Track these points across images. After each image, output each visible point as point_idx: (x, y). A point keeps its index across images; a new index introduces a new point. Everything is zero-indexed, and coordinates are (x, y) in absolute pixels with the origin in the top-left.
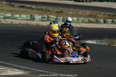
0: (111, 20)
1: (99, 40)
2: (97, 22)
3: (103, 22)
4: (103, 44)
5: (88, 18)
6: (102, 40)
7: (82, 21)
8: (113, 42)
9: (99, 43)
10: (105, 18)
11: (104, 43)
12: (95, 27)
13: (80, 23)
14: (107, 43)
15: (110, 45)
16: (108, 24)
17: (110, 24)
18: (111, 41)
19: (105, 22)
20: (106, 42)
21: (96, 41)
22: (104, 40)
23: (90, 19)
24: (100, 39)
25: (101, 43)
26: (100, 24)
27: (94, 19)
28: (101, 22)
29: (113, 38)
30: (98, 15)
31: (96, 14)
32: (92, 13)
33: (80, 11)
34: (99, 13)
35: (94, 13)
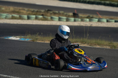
0: (34, 16)
1: (22, 37)
2: (21, 18)
3: (26, 18)
4: (26, 40)
5: (11, 14)
6: (26, 36)
7: (5, 17)
8: (37, 38)
9: (23, 39)
10: (29, 14)
11: (28, 39)
12: (19, 23)
13: (3, 19)
14: (31, 39)
15: (33, 41)
16: (31, 20)
17: (33, 20)
18: (34, 37)
19: (29, 18)
20: (30, 38)
21: (19, 38)
22: (28, 37)
23: (14, 15)
24: (24, 36)
25: (24, 39)
26: (24, 20)
27: (18, 15)
28: (24, 18)
29: (36, 34)
30: (22, 11)
31: (20, 10)
32: (15, 9)
33: (3, 7)
34: (22, 9)
35: (17, 9)
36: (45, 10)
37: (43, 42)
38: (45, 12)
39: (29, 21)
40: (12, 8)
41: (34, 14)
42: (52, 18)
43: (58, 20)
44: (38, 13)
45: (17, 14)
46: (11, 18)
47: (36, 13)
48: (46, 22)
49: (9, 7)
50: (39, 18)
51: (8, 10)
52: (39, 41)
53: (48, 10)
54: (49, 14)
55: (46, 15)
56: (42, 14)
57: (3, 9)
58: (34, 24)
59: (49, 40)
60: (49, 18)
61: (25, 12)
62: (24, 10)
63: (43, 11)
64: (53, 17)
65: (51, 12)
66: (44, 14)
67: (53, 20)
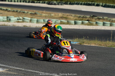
0: (81, 22)
2: (68, 23)
4: (74, 43)
5: (60, 20)
7: (54, 22)
8: (83, 41)
10: (76, 19)
12: (67, 28)
14: (78, 43)
15: (80, 44)
16: (78, 25)
17: (80, 25)
18: (81, 40)
19: (75, 23)
20: (77, 41)
22: (75, 40)
23: (62, 20)
24: (72, 39)
26: (71, 25)
28: (72, 23)
29: (83, 38)
30: (69, 17)
31: (68, 15)
32: (63, 15)
33: (52, 14)
34: (70, 15)
35: (65, 15)
36: (91, 16)
37: (89, 45)
38: (90, 17)
39: (76, 26)
40: (60, 14)
41: (80, 19)
42: (96, 23)
43: (102, 25)
44: (84, 19)
45: (65, 20)
46: (60, 23)
47: (82, 19)
48: (92, 26)
49: (58, 13)
50: (85, 23)
51: (57, 16)
52: (86, 44)
53: (93, 16)
54: (94, 20)
55: (91, 21)
56: (87, 19)
57: (53, 15)
58: (81, 28)
59: (94, 43)
60: (94, 23)
61: (72, 17)
62: (72, 16)
63: (88, 16)
64: (98, 22)
65: (96, 18)
66: (89, 19)
67: (97, 25)
